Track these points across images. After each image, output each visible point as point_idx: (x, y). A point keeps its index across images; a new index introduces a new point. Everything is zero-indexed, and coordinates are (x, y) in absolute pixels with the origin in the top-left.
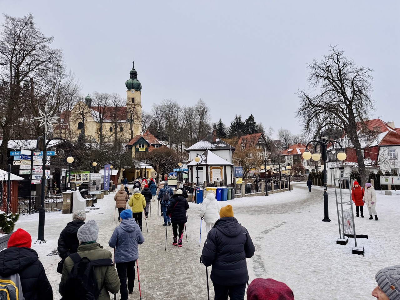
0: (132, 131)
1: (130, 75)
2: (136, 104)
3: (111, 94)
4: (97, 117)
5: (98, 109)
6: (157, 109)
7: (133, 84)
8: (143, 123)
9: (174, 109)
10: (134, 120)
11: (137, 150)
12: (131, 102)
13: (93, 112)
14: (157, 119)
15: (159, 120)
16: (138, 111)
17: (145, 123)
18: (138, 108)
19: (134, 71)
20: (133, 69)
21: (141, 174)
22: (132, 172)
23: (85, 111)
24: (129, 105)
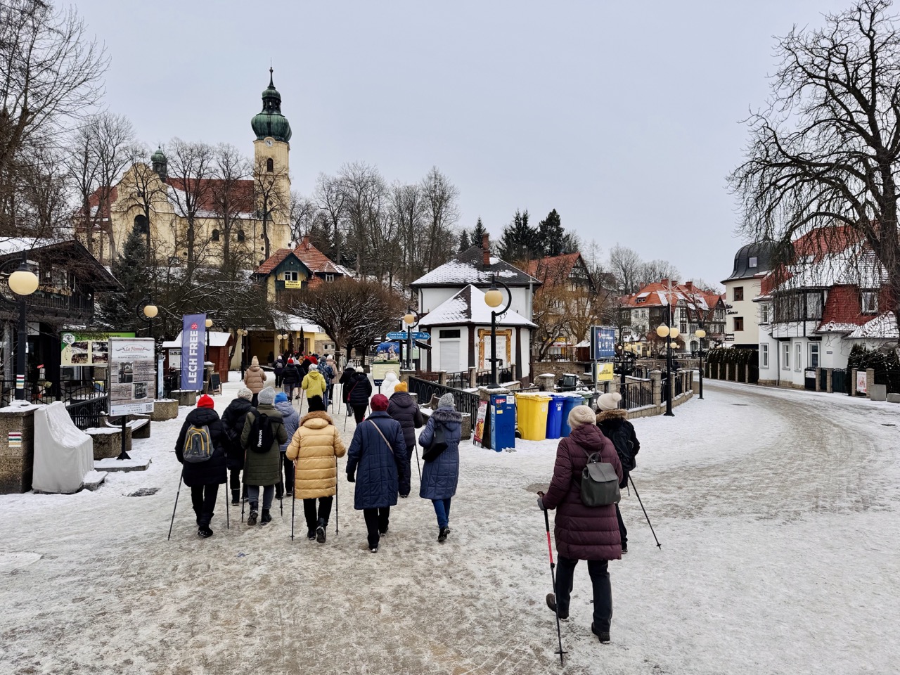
0: (267, 241)
1: (262, 101)
2: (276, 173)
3: (216, 146)
4: (181, 201)
5: (183, 184)
6: (330, 188)
7: (269, 124)
8: (295, 223)
9: (371, 188)
10: (272, 213)
11: (280, 285)
12: (265, 168)
13: (170, 190)
14: (328, 213)
15: (333, 214)
16: (282, 190)
17: (298, 224)
18: (283, 183)
19: (273, 91)
20: (271, 87)
21: (291, 345)
22: (267, 341)
23: (151, 187)
24: (260, 175)
